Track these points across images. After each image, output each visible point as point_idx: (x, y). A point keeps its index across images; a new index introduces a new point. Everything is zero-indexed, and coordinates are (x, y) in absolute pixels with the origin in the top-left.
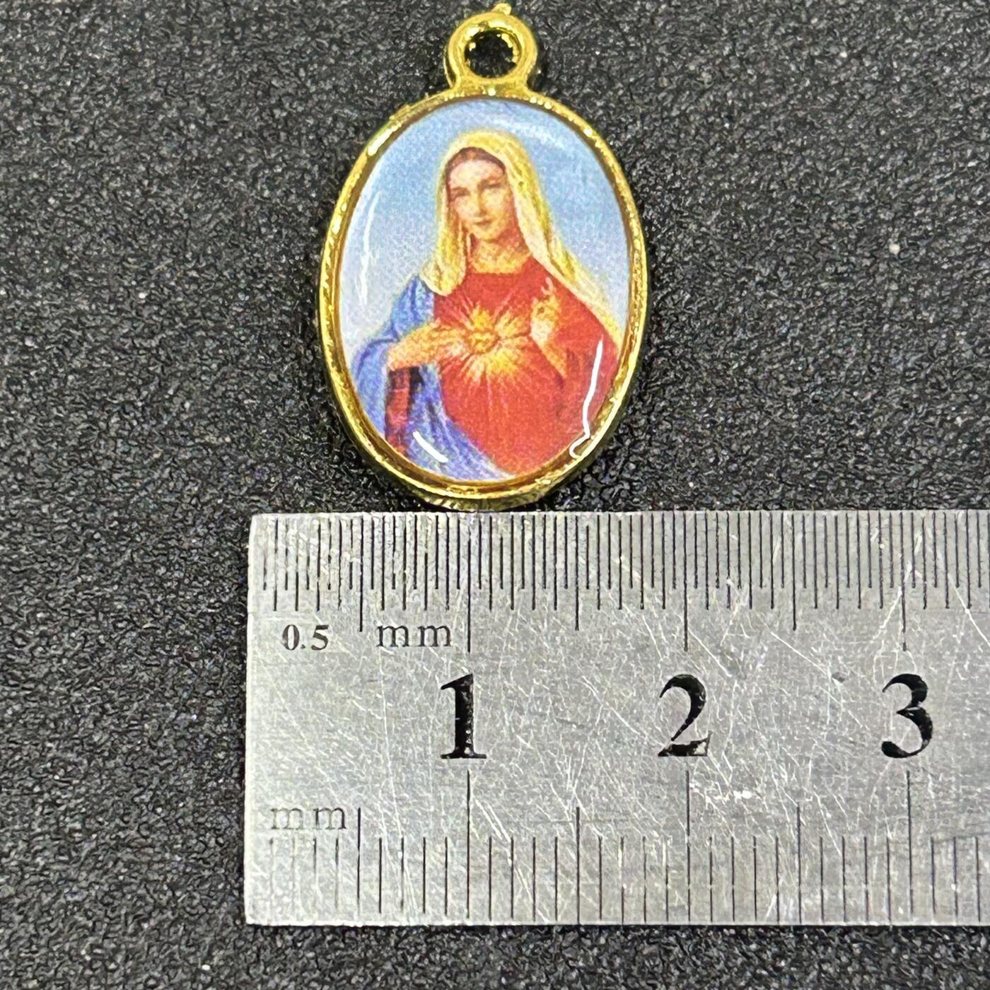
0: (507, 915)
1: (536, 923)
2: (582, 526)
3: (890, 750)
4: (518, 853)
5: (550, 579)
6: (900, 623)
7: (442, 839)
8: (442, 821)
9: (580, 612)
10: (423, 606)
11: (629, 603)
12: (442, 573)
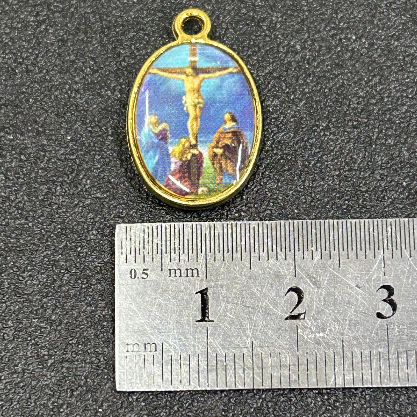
0: (224, 385)
1: (236, 389)
2: (252, 227)
3: (379, 315)
4: (228, 360)
5: (239, 249)
6: (383, 264)
7: (197, 355)
8: (197, 347)
9: (252, 262)
10: (187, 260)
11: (271, 258)
12: (195, 248)
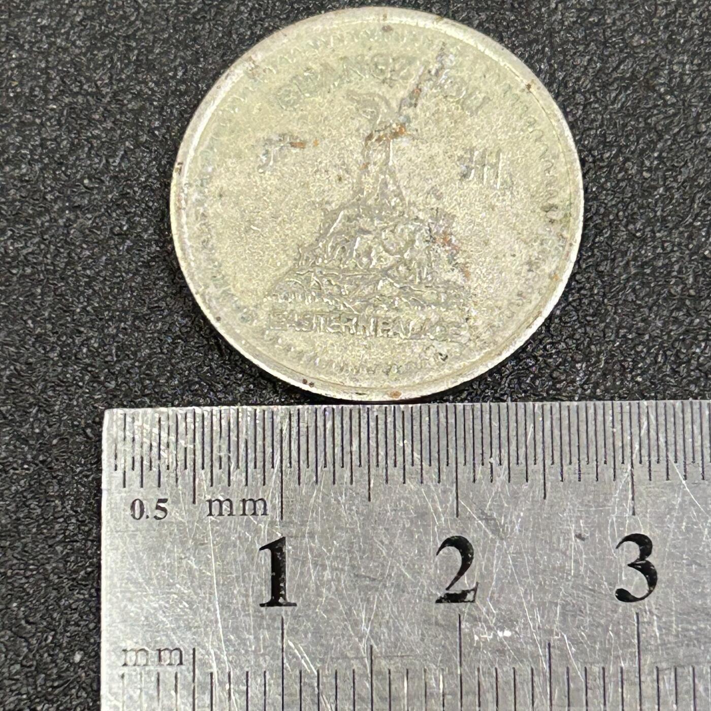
2: (373, 415)
3: (623, 595)
4: (324, 684)
6: (630, 492)
7: (261, 672)
8: (261, 658)
9: (372, 485)
10: (244, 483)
11: (411, 479)
12: (260, 457)
